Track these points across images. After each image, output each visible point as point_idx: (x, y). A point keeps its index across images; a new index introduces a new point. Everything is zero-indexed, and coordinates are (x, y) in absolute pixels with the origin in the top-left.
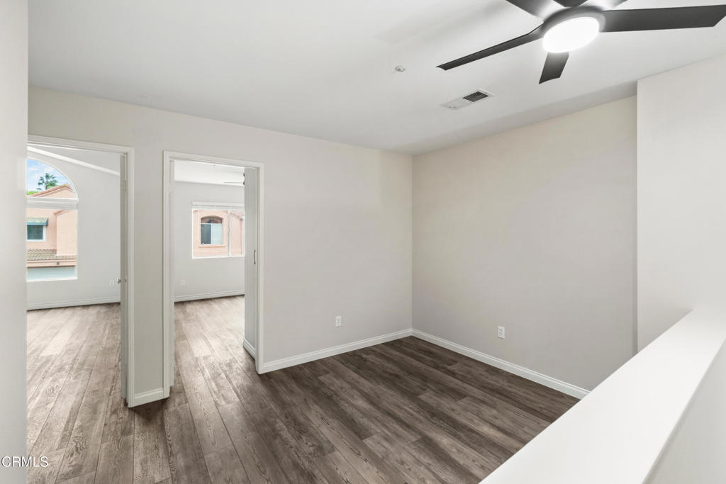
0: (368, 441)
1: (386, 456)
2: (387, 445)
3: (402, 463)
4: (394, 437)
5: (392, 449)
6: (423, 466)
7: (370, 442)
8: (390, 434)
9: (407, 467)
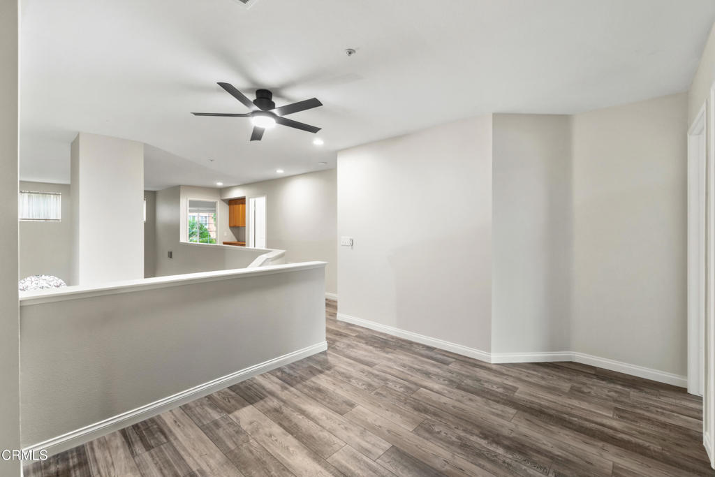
0: (387, 446)
1: (363, 434)
2: (364, 444)
3: (346, 428)
4: (359, 455)
5: (358, 440)
6: (327, 428)
7: (384, 445)
8: (365, 458)
9: (342, 426)
